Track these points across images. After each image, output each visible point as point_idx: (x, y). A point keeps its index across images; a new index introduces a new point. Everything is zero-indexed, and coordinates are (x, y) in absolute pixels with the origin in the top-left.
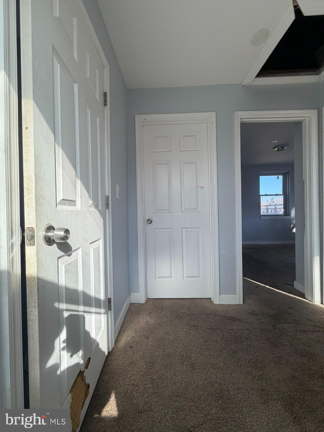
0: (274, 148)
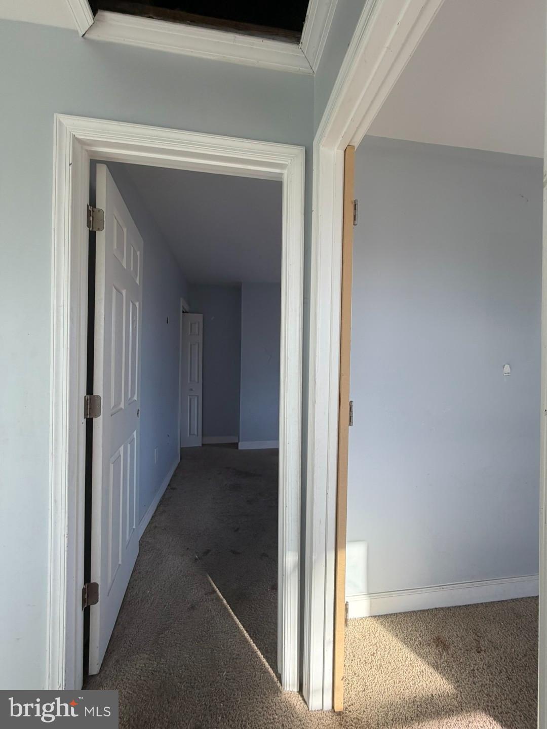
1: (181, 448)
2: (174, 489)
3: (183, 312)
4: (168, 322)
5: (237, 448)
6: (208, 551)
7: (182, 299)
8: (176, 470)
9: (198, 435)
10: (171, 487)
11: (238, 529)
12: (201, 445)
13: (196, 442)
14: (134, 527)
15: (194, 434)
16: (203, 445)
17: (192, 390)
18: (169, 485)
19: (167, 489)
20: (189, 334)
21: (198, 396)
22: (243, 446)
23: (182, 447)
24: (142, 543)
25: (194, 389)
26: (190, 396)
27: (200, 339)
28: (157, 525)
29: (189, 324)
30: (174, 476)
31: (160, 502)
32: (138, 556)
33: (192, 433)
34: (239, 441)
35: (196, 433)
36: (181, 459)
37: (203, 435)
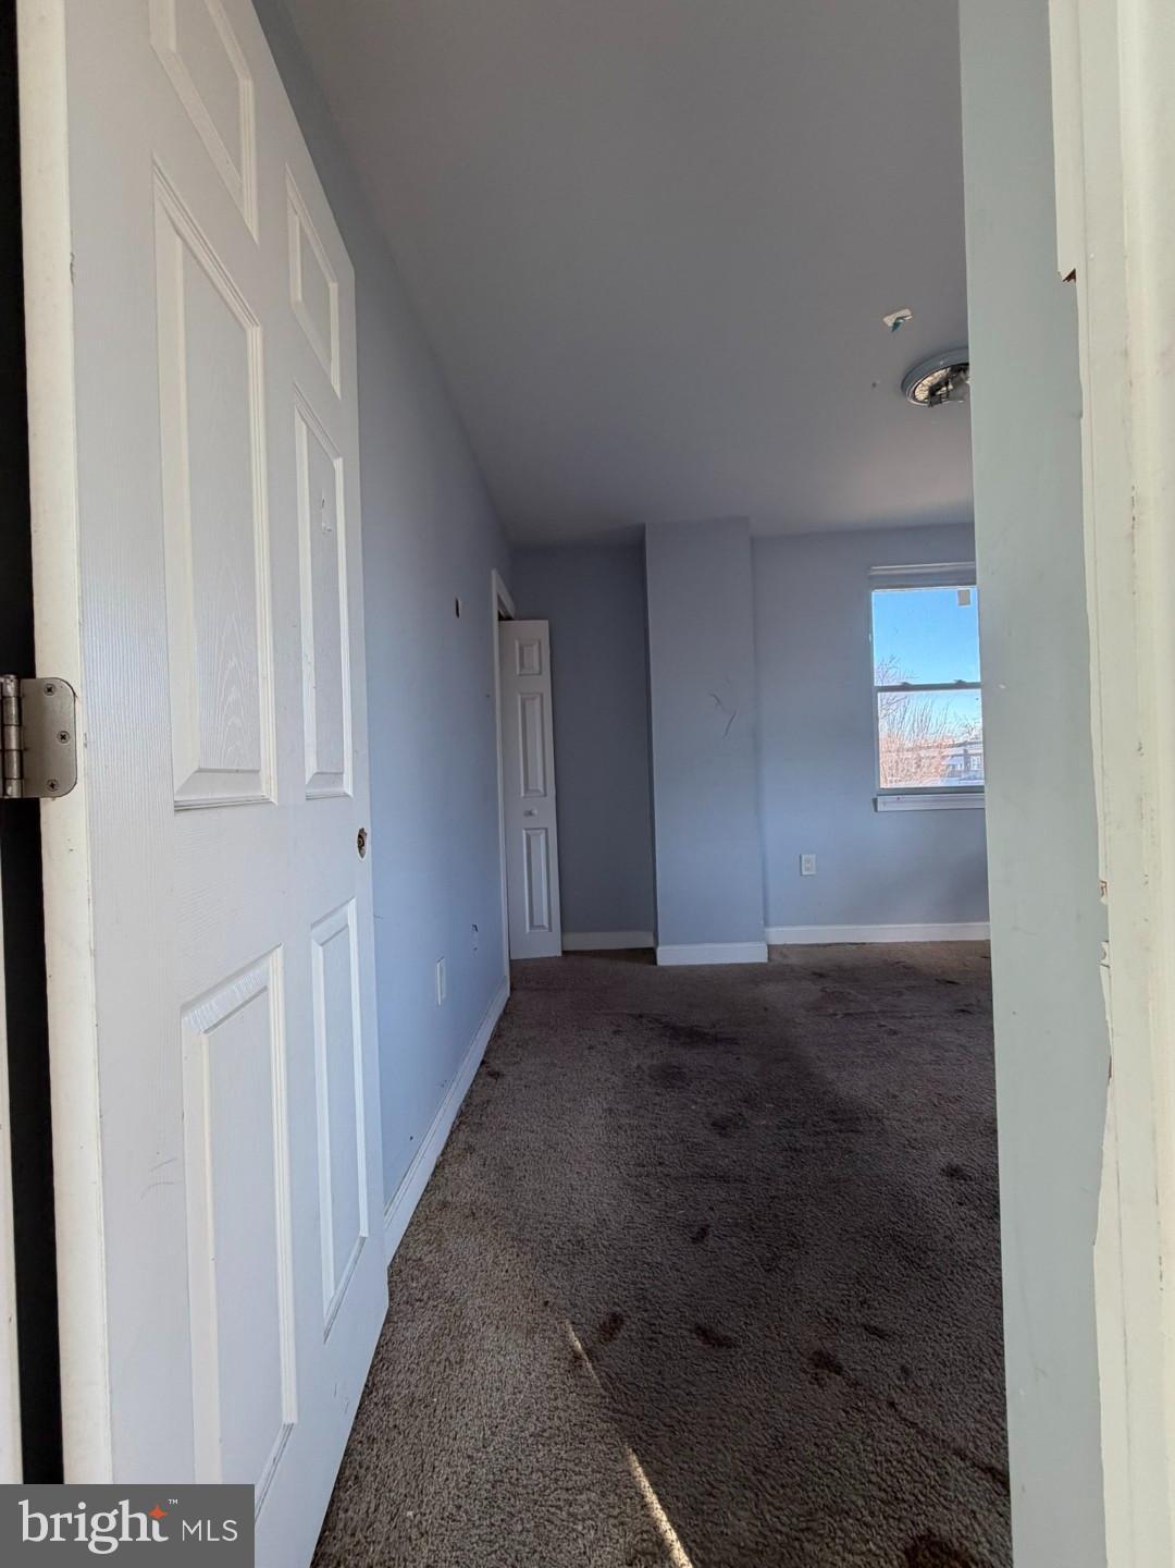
0: (907, 383)
1: (511, 961)
2: (496, 1075)
3: (501, 618)
4: (458, 615)
5: (654, 962)
6: (616, 1321)
7: (494, 573)
8: (501, 1019)
9: (550, 930)
10: (488, 1070)
11: (703, 1232)
12: (560, 954)
13: (547, 945)
14: (364, 1232)
15: (543, 927)
16: (564, 952)
17: (530, 813)
18: (483, 1063)
19: (478, 1074)
20: (518, 672)
21: (546, 830)
22: (668, 956)
23: (513, 958)
24: (401, 1271)
25: (536, 812)
26: (526, 829)
27: (544, 684)
28: (449, 1198)
29: (517, 645)
30: (497, 1035)
31: (458, 1117)
32: (388, 1320)
33: (536, 923)
34: (657, 943)
35: (546, 924)
36: (512, 989)
37: (563, 930)
